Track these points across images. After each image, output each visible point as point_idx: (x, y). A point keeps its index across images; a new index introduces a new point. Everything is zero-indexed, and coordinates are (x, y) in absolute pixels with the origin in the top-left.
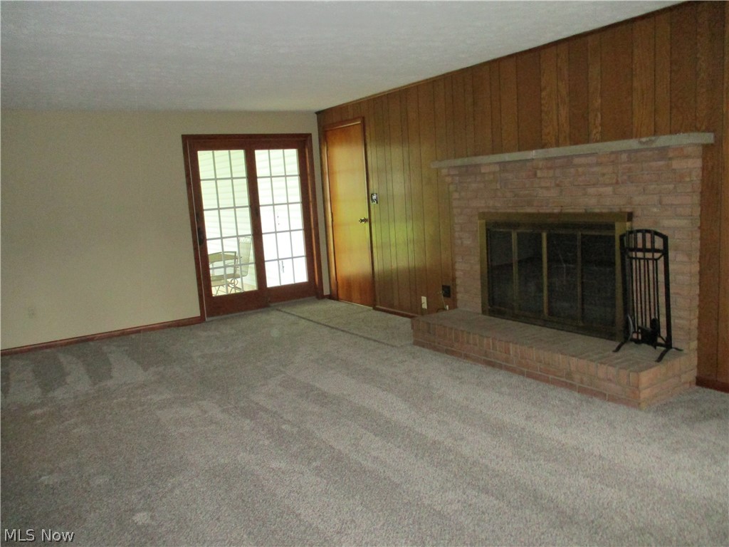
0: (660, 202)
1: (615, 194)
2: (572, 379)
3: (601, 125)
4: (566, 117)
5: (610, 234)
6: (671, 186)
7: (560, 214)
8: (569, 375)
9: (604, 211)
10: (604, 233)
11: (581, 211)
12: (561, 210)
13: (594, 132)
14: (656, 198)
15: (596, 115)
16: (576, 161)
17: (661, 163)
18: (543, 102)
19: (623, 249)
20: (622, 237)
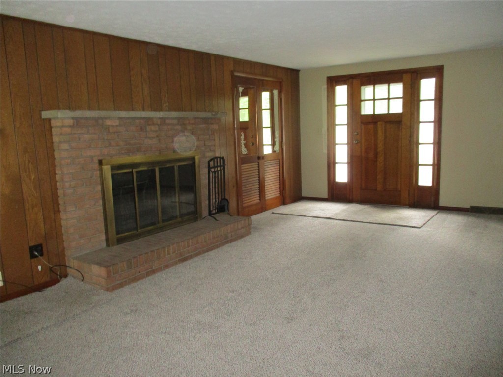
3: (168, 102)
4: (148, 93)
8: (227, 236)
13: (165, 105)
15: (165, 95)
18: (132, 78)
19: (209, 168)
20: (209, 162)
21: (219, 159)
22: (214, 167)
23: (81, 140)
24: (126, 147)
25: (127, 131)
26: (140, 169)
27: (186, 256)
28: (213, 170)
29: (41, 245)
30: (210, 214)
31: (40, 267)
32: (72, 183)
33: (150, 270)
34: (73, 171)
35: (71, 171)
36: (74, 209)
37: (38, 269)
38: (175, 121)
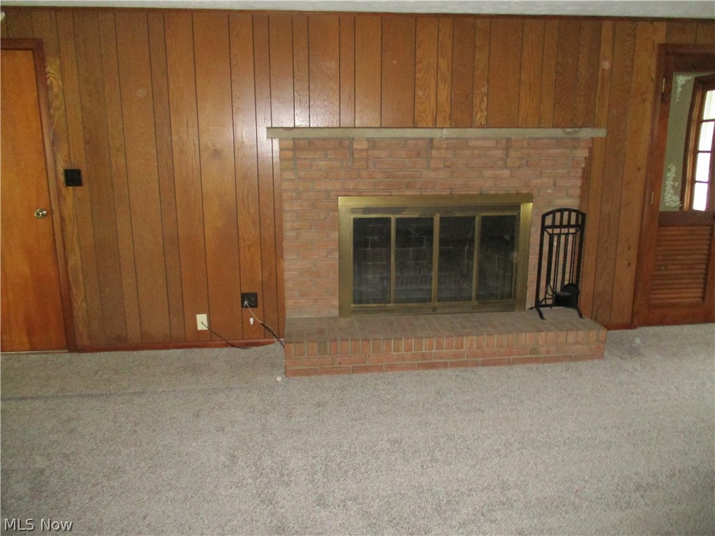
0: (555, 184)
1: (512, 177)
2: (538, 353)
3: (487, 110)
4: (447, 98)
5: (515, 213)
6: (565, 171)
7: (451, 196)
8: (535, 350)
9: (500, 192)
10: (508, 213)
11: (475, 193)
12: (451, 192)
13: (479, 115)
14: (551, 181)
15: (482, 100)
16: (472, 143)
17: (557, 151)
18: (418, 75)
19: (544, 228)
20: (544, 217)
21: (566, 214)
22: (553, 226)
23: (313, 168)
24: (388, 180)
25: (391, 157)
26: (405, 215)
27: (434, 361)
28: (550, 231)
29: (255, 295)
30: (538, 305)
31: (252, 320)
32: (295, 224)
33: (360, 365)
34: (298, 208)
35: (295, 209)
36: (296, 258)
37: (250, 322)
38: (492, 143)
